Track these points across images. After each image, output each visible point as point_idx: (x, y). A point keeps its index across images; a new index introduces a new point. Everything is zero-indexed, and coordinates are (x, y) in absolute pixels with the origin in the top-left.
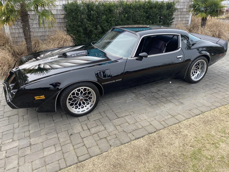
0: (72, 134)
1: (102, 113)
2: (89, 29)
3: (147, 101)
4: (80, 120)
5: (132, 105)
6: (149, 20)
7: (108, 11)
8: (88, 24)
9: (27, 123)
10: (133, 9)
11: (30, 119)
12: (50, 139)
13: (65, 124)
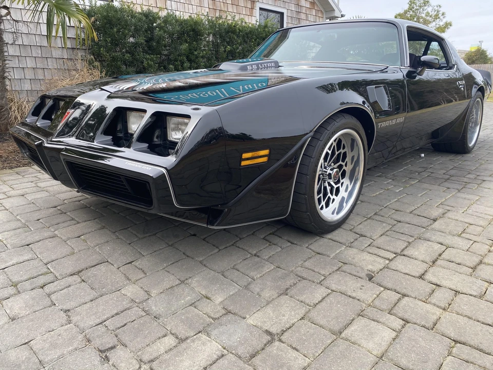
0: (370, 277)
4: (341, 241)
5: (420, 195)
7: (191, 33)
9: (170, 280)
10: (238, 36)
11: (167, 266)
12: (317, 304)
13: (310, 258)
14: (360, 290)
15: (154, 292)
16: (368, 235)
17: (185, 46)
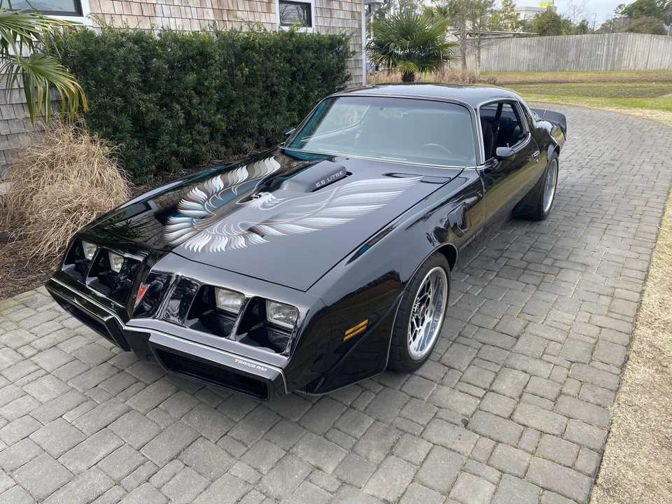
1: (462, 340)
2: (151, 117)
3: (512, 279)
4: (432, 378)
5: (500, 299)
8: (147, 102)
9: (275, 452)
11: (265, 434)
13: (405, 404)
14: (459, 441)
15: (264, 469)
16: (457, 367)
17: (191, 77)
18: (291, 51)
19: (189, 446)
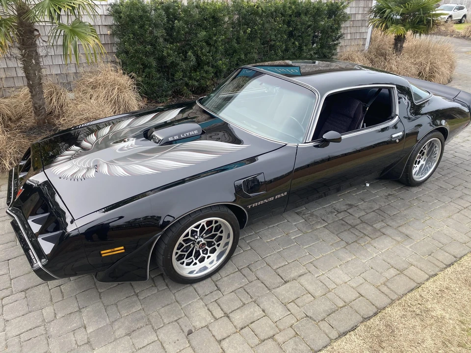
0: (190, 332)
1: (246, 271)
2: (169, 60)
3: (333, 233)
4: (200, 292)
5: (305, 247)
6: (293, 40)
7: (211, 20)
8: (168, 50)
9: (74, 307)
10: (261, 16)
11: (79, 293)
12: (141, 348)
13: (168, 305)
14: (174, 344)
15: (59, 316)
16: (222, 290)
17: (203, 34)
18: (290, 16)
19: (36, 286)
